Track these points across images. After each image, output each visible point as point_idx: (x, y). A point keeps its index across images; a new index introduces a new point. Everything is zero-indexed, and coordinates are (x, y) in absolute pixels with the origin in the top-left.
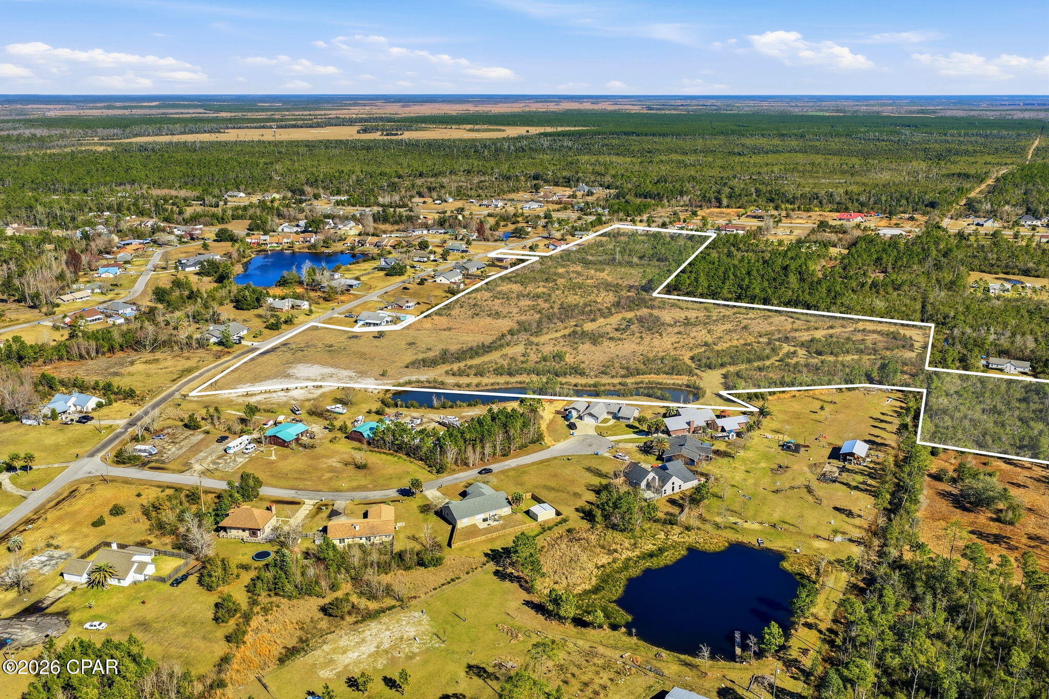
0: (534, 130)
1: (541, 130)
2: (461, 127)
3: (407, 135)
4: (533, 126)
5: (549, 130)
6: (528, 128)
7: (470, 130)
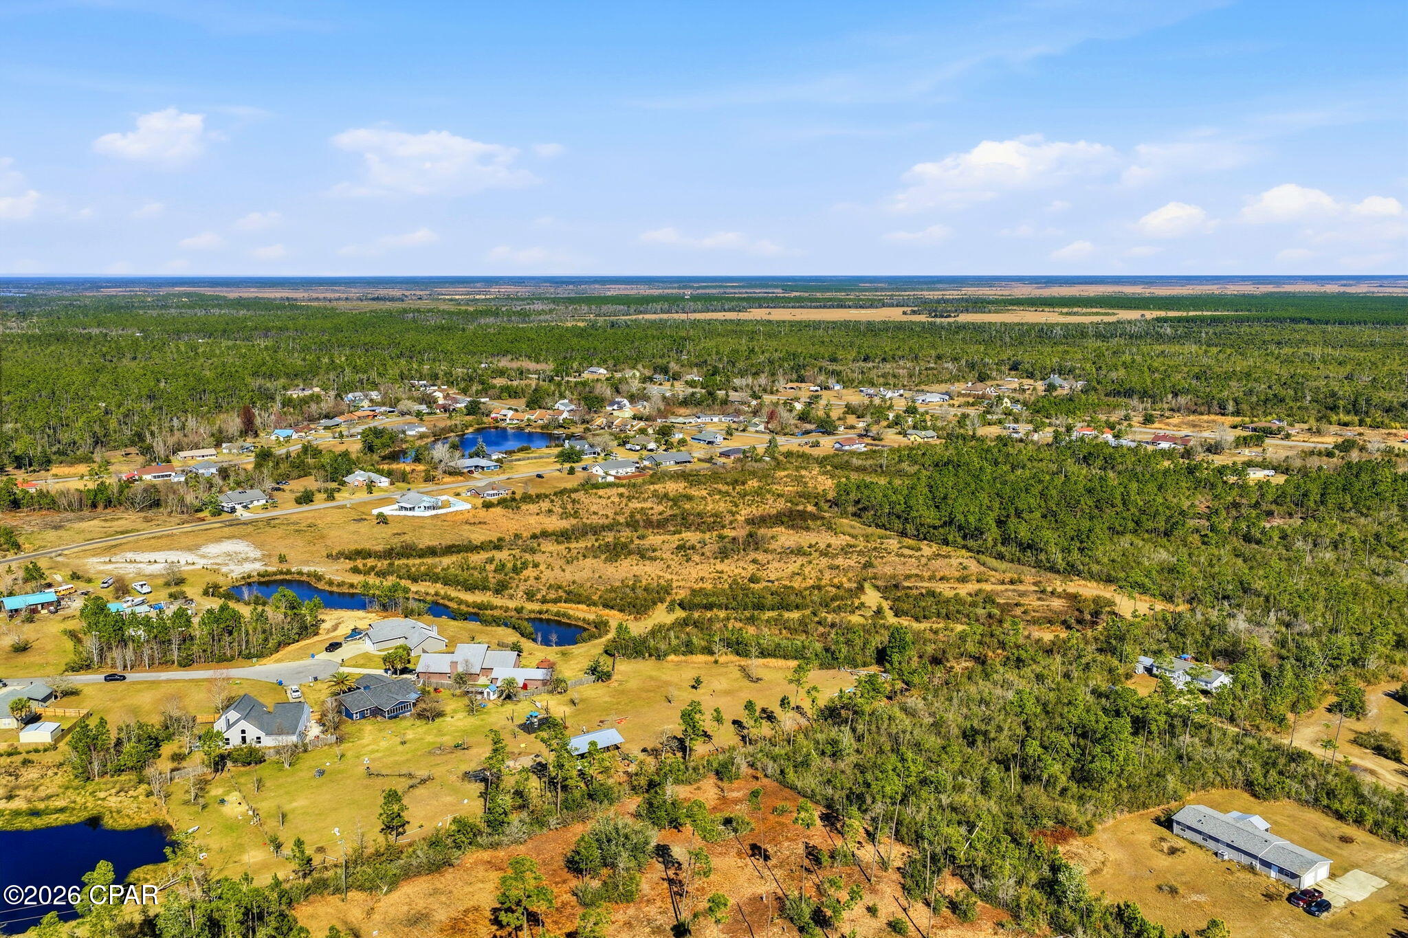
0: (1150, 315)
1: (1162, 314)
2: (1056, 310)
3: (964, 318)
4: (1149, 309)
5: (1171, 314)
6: (1143, 312)
7: (1067, 314)
